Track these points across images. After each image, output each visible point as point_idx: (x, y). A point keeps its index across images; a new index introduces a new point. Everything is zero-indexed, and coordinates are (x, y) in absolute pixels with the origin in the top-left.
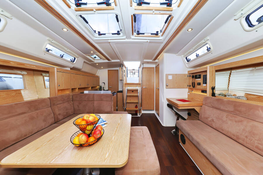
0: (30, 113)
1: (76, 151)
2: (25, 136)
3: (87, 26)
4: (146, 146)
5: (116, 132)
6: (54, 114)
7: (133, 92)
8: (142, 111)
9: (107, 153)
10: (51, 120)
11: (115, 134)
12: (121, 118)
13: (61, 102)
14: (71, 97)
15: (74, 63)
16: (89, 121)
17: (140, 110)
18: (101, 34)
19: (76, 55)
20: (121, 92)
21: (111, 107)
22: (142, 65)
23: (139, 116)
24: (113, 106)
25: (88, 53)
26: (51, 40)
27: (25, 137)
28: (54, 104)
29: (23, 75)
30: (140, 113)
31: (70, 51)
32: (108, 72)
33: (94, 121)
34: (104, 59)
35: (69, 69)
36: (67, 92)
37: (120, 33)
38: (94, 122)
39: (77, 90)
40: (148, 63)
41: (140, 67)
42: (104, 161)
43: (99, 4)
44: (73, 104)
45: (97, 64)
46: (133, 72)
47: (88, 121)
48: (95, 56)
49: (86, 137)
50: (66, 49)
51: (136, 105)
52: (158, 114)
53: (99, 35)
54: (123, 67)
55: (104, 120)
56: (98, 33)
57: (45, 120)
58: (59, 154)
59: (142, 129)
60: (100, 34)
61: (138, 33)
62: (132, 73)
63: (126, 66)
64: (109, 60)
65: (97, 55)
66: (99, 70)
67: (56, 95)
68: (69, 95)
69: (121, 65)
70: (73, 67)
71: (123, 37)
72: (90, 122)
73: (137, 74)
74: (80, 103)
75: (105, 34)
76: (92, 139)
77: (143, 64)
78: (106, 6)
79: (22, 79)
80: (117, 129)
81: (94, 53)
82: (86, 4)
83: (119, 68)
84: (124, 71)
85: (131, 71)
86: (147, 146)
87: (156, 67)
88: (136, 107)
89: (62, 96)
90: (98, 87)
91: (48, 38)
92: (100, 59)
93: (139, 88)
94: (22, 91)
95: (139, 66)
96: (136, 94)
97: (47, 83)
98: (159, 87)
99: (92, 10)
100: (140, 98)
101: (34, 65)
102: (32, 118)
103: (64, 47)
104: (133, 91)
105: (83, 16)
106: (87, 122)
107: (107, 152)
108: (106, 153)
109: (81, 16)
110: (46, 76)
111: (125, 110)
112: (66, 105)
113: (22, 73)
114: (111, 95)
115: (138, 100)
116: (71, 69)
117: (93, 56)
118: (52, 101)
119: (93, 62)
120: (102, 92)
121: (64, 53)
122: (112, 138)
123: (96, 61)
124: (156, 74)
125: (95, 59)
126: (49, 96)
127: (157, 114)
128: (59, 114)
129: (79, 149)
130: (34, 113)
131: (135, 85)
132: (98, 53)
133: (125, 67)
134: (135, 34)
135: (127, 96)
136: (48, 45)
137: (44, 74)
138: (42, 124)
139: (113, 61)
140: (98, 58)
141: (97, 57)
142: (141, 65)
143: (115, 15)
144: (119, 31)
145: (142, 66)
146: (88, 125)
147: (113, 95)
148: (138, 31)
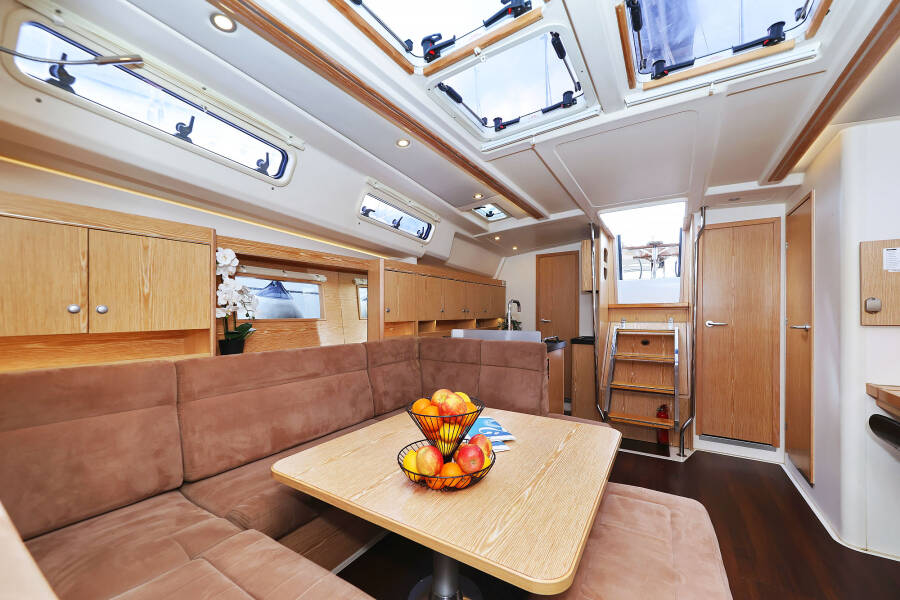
0: (326, 378)
1: (409, 494)
2: (316, 432)
3: (459, 112)
4: (680, 580)
5: (539, 476)
6: (374, 391)
7: (645, 343)
8: (696, 438)
9: (496, 531)
10: (367, 408)
11: (535, 482)
12: (568, 437)
13: (392, 359)
14: (416, 346)
15: (428, 240)
16: (446, 407)
17: (682, 431)
18: (505, 126)
19: (433, 214)
20: (590, 341)
21: (538, 391)
22: (697, 215)
23: (674, 456)
24: (546, 393)
25: (466, 201)
26: (373, 181)
27: (315, 436)
28: (374, 363)
29: (319, 284)
30: (682, 447)
31: (417, 205)
32: (538, 263)
33: (461, 412)
34: (519, 217)
35: (413, 261)
36: (409, 332)
37: (575, 100)
38: (463, 415)
39: (433, 327)
40: (734, 199)
41: (687, 229)
42: (482, 550)
43: (488, 24)
44: (420, 369)
45: (497, 238)
46: (654, 254)
47: (444, 407)
48: (489, 207)
49: (436, 456)
50: (407, 200)
51: (664, 407)
52: (806, 475)
53: (496, 130)
54: (597, 235)
55: (504, 430)
56: (493, 124)
57: (353, 404)
58: (371, 488)
59: (669, 506)
60: (500, 125)
61: (661, 71)
62: (646, 264)
63: (615, 234)
64: (536, 215)
65: (495, 204)
66: (503, 259)
67: (382, 337)
68: (412, 340)
69: (590, 230)
70: (425, 255)
71: (589, 110)
72: (448, 411)
73: (671, 262)
74: (438, 369)
75: (516, 121)
76: (452, 470)
77: (703, 210)
78: (513, 19)
79: (318, 296)
80: (544, 470)
81: (486, 199)
82: (451, 43)
83: (580, 244)
84: (605, 251)
85: (645, 252)
86: (684, 581)
87: (788, 216)
88: (663, 413)
89: (393, 341)
90: (500, 320)
91: (367, 179)
92: (505, 216)
93: (680, 330)
94: (318, 323)
95: (681, 224)
96: (662, 357)
97: (363, 305)
98: (810, 323)
99: (471, 53)
100: (685, 374)
101: (338, 257)
102: (330, 391)
103: (401, 196)
104: (645, 340)
105: (446, 83)
106: (441, 411)
107: (494, 528)
108: (493, 531)
109: (441, 86)
110: (362, 286)
111: (605, 419)
112: (402, 368)
113: (319, 279)
114: (542, 345)
115: (676, 381)
116: (419, 260)
117: (483, 212)
118: (371, 354)
119: (484, 231)
120: (509, 335)
121: (402, 214)
122: (521, 492)
123: (492, 228)
124: (787, 251)
125: (490, 219)
126: (365, 340)
127: (800, 470)
128: (386, 393)
129: (417, 491)
130: (333, 379)
131: (660, 315)
132: (500, 198)
133: (610, 237)
134: (643, 79)
135: (616, 361)
136: (368, 198)
137: (358, 281)
138: (348, 413)
139: (553, 217)
140: (498, 214)
141: (496, 211)
142: (690, 219)
143: (550, 37)
144: (571, 93)
145: (698, 222)
146: (444, 421)
147: (550, 350)
148: (660, 63)
